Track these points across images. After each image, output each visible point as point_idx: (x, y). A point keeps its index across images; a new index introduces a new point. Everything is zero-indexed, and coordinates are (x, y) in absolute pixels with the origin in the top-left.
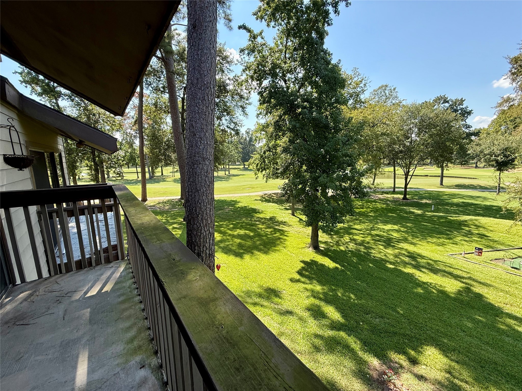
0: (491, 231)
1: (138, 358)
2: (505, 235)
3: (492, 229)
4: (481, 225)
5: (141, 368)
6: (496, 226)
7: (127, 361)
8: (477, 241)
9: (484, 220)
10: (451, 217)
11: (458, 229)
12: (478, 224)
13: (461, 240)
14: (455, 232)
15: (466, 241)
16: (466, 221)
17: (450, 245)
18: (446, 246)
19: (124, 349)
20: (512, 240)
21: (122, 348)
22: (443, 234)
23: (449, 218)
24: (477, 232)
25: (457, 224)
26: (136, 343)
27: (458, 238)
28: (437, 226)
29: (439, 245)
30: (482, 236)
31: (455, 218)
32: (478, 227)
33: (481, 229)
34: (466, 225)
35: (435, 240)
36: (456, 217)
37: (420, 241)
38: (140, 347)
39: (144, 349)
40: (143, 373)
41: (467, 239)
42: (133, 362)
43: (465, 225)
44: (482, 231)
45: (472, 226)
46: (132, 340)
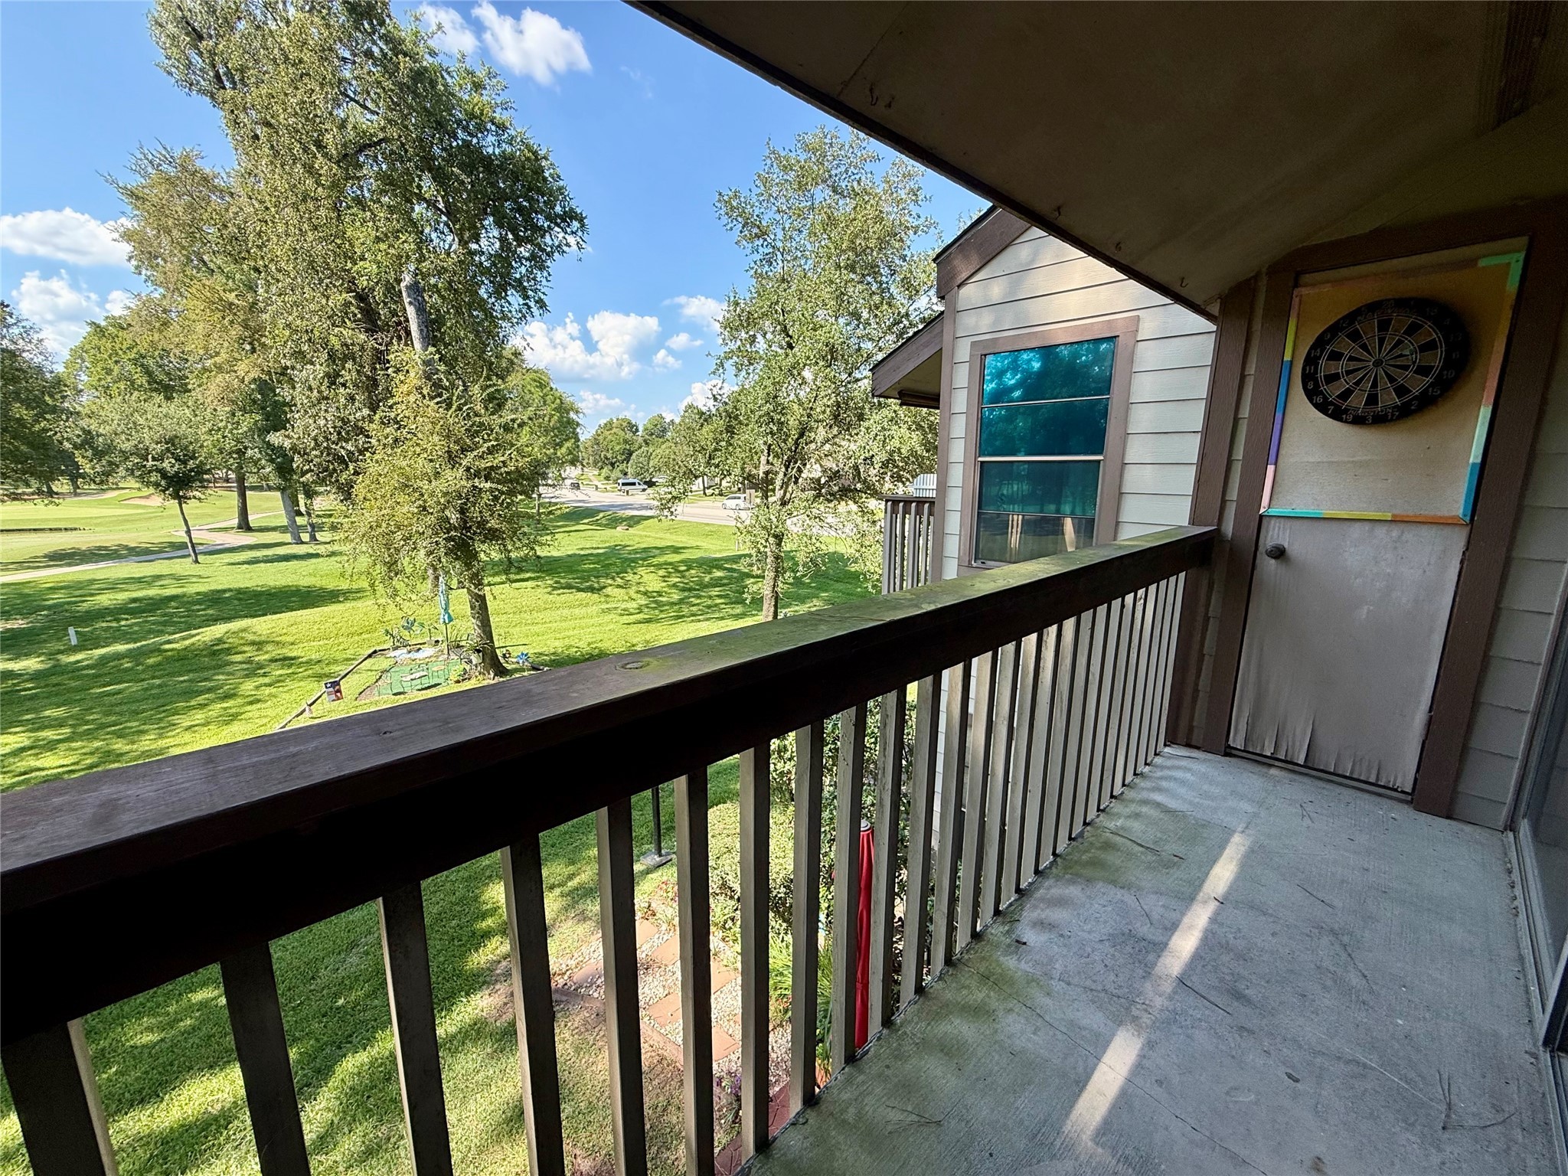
0: (292, 644)
1: (1010, 962)
2: (321, 643)
3: (290, 639)
4: (263, 638)
5: (1025, 943)
6: (293, 629)
7: (1031, 980)
8: (288, 675)
9: (262, 626)
10: (169, 642)
11: (220, 667)
12: (257, 639)
13: (257, 688)
14: (221, 677)
15: (266, 685)
16: (220, 641)
17: (249, 708)
18: (243, 717)
19: (1011, 1010)
20: (341, 648)
21: (1010, 1018)
22: (201, 693)
23: (167, 647)
24: (267, 657)
25: (205, 656)
26: (979, 995)
27: (243, 687)
28: (157, 682)
29: (227, 723)
30: (286, 661)
31: (187, 642)
32: (259, 645)
33: (269, 648)
34: (228, 649)
35: (199, 716)
36: (184, 639)
37: (161, 736)
38: (985, 978)
39: (985, 964)
40: (1029, 936)
41: (267, 680)
42: (1023, 966)
43: (228, 651)
44: (273, 652)
45: (246, 648)
46: (978, 1012)
